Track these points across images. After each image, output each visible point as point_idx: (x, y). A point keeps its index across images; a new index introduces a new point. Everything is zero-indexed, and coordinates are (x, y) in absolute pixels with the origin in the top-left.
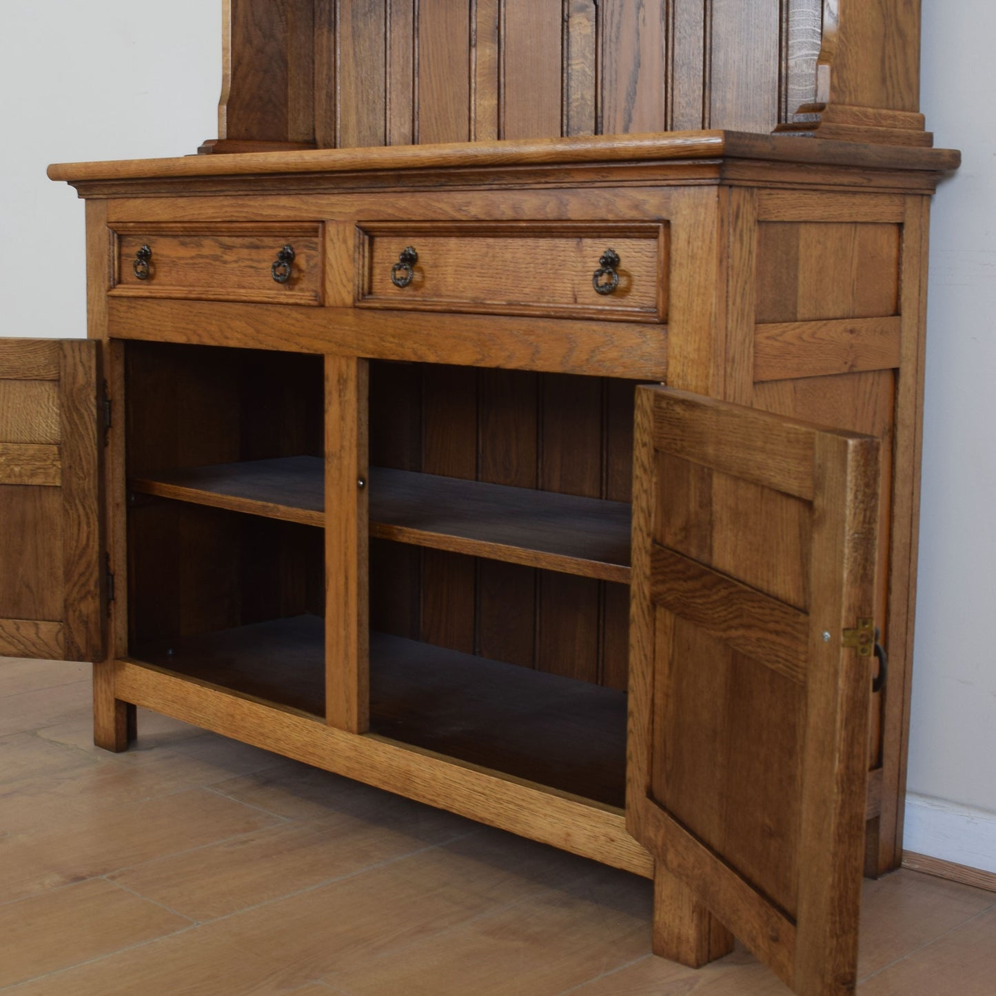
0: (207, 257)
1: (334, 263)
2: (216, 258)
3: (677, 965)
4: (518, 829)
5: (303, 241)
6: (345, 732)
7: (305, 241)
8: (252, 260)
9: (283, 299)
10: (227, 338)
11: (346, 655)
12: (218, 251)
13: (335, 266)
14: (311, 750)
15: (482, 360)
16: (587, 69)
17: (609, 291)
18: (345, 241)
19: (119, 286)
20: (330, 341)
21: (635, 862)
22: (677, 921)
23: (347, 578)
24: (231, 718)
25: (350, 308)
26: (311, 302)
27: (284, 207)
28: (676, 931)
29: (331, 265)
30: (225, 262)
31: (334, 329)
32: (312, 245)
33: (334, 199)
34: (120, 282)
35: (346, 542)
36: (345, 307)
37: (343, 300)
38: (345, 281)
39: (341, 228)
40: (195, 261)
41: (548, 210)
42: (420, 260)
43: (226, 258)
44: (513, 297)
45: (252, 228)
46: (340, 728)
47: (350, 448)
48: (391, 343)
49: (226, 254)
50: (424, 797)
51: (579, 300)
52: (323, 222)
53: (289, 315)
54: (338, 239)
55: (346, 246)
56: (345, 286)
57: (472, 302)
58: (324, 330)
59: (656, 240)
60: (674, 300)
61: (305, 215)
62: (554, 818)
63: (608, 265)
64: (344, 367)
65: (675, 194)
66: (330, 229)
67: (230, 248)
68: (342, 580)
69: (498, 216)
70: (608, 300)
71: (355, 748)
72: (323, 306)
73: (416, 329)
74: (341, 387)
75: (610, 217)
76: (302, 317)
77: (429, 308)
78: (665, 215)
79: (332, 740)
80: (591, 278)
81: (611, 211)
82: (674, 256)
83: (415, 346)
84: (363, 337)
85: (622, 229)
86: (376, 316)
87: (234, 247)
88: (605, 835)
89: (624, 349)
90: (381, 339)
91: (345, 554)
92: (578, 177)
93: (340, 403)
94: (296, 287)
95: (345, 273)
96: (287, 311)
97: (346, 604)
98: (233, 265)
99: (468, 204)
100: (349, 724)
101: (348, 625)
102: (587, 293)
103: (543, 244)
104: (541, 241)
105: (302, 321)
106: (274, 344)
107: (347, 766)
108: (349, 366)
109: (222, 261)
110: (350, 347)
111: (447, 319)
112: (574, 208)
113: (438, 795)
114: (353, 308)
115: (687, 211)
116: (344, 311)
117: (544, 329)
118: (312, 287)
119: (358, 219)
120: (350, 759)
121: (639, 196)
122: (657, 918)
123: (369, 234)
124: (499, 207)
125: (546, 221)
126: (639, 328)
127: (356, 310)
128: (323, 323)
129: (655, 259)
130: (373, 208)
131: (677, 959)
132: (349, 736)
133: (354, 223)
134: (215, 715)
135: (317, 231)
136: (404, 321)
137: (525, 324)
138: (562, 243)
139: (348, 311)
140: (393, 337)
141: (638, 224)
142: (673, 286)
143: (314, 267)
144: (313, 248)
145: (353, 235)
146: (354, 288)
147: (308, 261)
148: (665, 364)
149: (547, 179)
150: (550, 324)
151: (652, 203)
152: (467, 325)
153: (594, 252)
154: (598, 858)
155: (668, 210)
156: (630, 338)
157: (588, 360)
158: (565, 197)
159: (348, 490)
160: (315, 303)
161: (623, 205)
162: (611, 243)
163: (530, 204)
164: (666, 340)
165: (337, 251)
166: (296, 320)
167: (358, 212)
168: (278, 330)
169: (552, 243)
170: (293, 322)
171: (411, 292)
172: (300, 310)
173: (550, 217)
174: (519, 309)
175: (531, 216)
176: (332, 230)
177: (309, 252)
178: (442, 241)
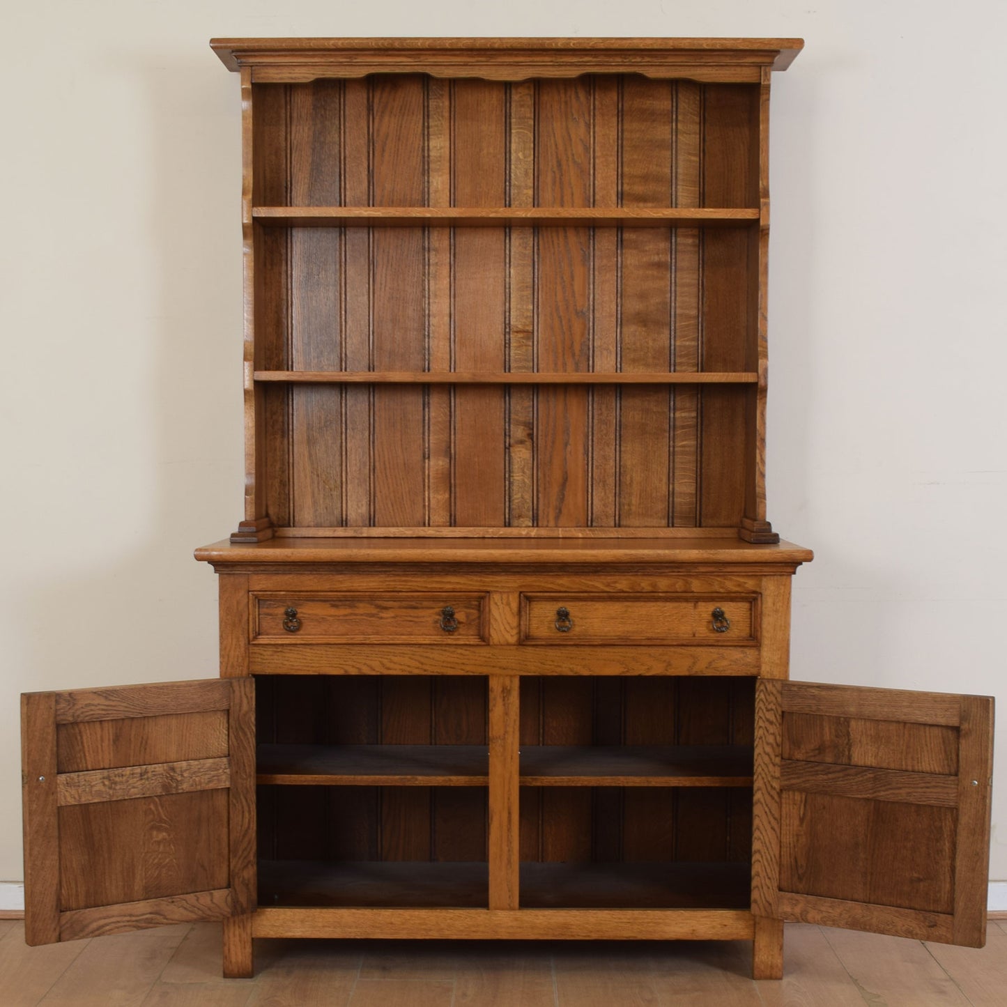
0: (362, 615)
1: (498, 617)
2: (373, 615)
3: (772, 981)
4: (656, 937)
5: (462, 604)
6: (507, 911)
7: (465, 604)
8: (411, 616)
9: (450, 642)
10: (389, 669)
11: (509, 862)
12: (374, 611)
13: (499, 620)
14: (474, 929)
15: (627, 671)
16: (526, 480)
17: (719, 631)
18: (508, 604)
19: (260, 637)
20: (494, 667)
21: (742, 933)
22: (770, 958)
23: (510, 813)
24: (390, 926)
25: (514, 645)
26: (477, 643)
27: (450, 583)
28: (770, 963)
29: (496, 620)
30: (381, 618)
31: (498, 659)
32: (471, 606)
33: (498, 578)
34: (259, 634)
35: (509, 791)
36: (508, 644)
37: (507, 640)
38: (508, 628)
39: (505, 596)
40: (347, 618)
41: (677, 586)
42: (571, 614)
43: (383, 615)
44: (649, 635)
45: (418, 596)
46: (502, 909)
47: (514, 732)
48: (550, 665)
49: (383, 613)
50: (579, 935)
51: (696, 635)
52: (488, 592)
53: (454, 652)
54: (502, 603)
55: (510, 608)
56: (509, 632)
57: (620, 638)
58: (488, 660)
59: (751, 602)
60: (765, 634)
61: (470, 588)
62: (683, 923)
63: (718, 616)
64: (507, 682)
65: (764, 579)
66: (494, 596)
67: (386, 608)
68: (505, 815)
69: (639, 590)
70: (718, 635)
71: (516, 920)
72: (488, 645)
73: (572, 656)
74: (505, 695)
75: (721, 590)
76: (467, 653)
77: (587, 643)
78: (758, 590)
79: (495, 918)
80: (706, 623)
81: (722, 588)
82: (765, 611)
83: (571, 666)
84: (525, 663)
85: (731, 597)
86: (537, 649)
87: (391, 608)
88: (720, 924)
89: (731, 661)
90: (542, 663)
91: (509, 799)
92: (702, 569)
93: (504, 705)
94: (456, 633)
95: (509, 623)
96: (452, 649)
97: (509, 830)
98: (389, 620)
99: (615, 582)
100: (512, 905)
101: (511, 843)
102: (703, 631)
103: (670, 605)
104: (668, 604)
105: (467, 655)
106: (439, 671)
107: (508, 933)
108: (511, 681)
109: (378, 617)
110: (513, 669)
111: (598, 650)
112: (696, 586)
113: (591, 932)
114: (517, 645)
115: (772, 588)
116: (508, 647)
117: (675, 652)
118: (472, 633)
119: (521, 590)
120: (512, 927)
121: (742, 580)
122: (757, 959)
123: (529, 599)
124: (639, 585)
125: (677, 592)
126: (741, 649)
127: (520, 647)
128: (488, 655)
129: (749, 613)
130: (535, 584)
131: (770, 978)
132: (512, 913)
133: (518, 593)
134: (373, 926)
135: (483, 598)
136: (563, 651)
137: (661, 650)
138: (684, 604)
139: (512, 647)
140: (553, 661)
141: (743, 595)
142: (764, 626)
143: (474, 620)
144: (473, 609)
145: (517, 600)
146: (519, 633)
147: (467, 617)
148: (759, 667)
149: (680, 570)
150: (679, 650)
151: (750, 584)
152: (614, 652)
153: (706, 609)
154: (715, 938)
155: (760, 587)
156: (736, 654)
157: (707, 668)
158: (689, 580)
159: (512, 758)
160: (483, 643)
161: (730, 585)
162: (718, 604)
163: (663, 583)
164: (759, 655)
165: (501, 610)
166: (461, 654)
167: (521, 587)
168: (443, 662)
169: (676, 604)
170: (458, 656)
171: (564, 634)
172: (465, 648)
173: (678, 590)
174: (658, 642)
175: (665, 589)
176: (496, 597)
177: (468, 611)
178: (589, 603)
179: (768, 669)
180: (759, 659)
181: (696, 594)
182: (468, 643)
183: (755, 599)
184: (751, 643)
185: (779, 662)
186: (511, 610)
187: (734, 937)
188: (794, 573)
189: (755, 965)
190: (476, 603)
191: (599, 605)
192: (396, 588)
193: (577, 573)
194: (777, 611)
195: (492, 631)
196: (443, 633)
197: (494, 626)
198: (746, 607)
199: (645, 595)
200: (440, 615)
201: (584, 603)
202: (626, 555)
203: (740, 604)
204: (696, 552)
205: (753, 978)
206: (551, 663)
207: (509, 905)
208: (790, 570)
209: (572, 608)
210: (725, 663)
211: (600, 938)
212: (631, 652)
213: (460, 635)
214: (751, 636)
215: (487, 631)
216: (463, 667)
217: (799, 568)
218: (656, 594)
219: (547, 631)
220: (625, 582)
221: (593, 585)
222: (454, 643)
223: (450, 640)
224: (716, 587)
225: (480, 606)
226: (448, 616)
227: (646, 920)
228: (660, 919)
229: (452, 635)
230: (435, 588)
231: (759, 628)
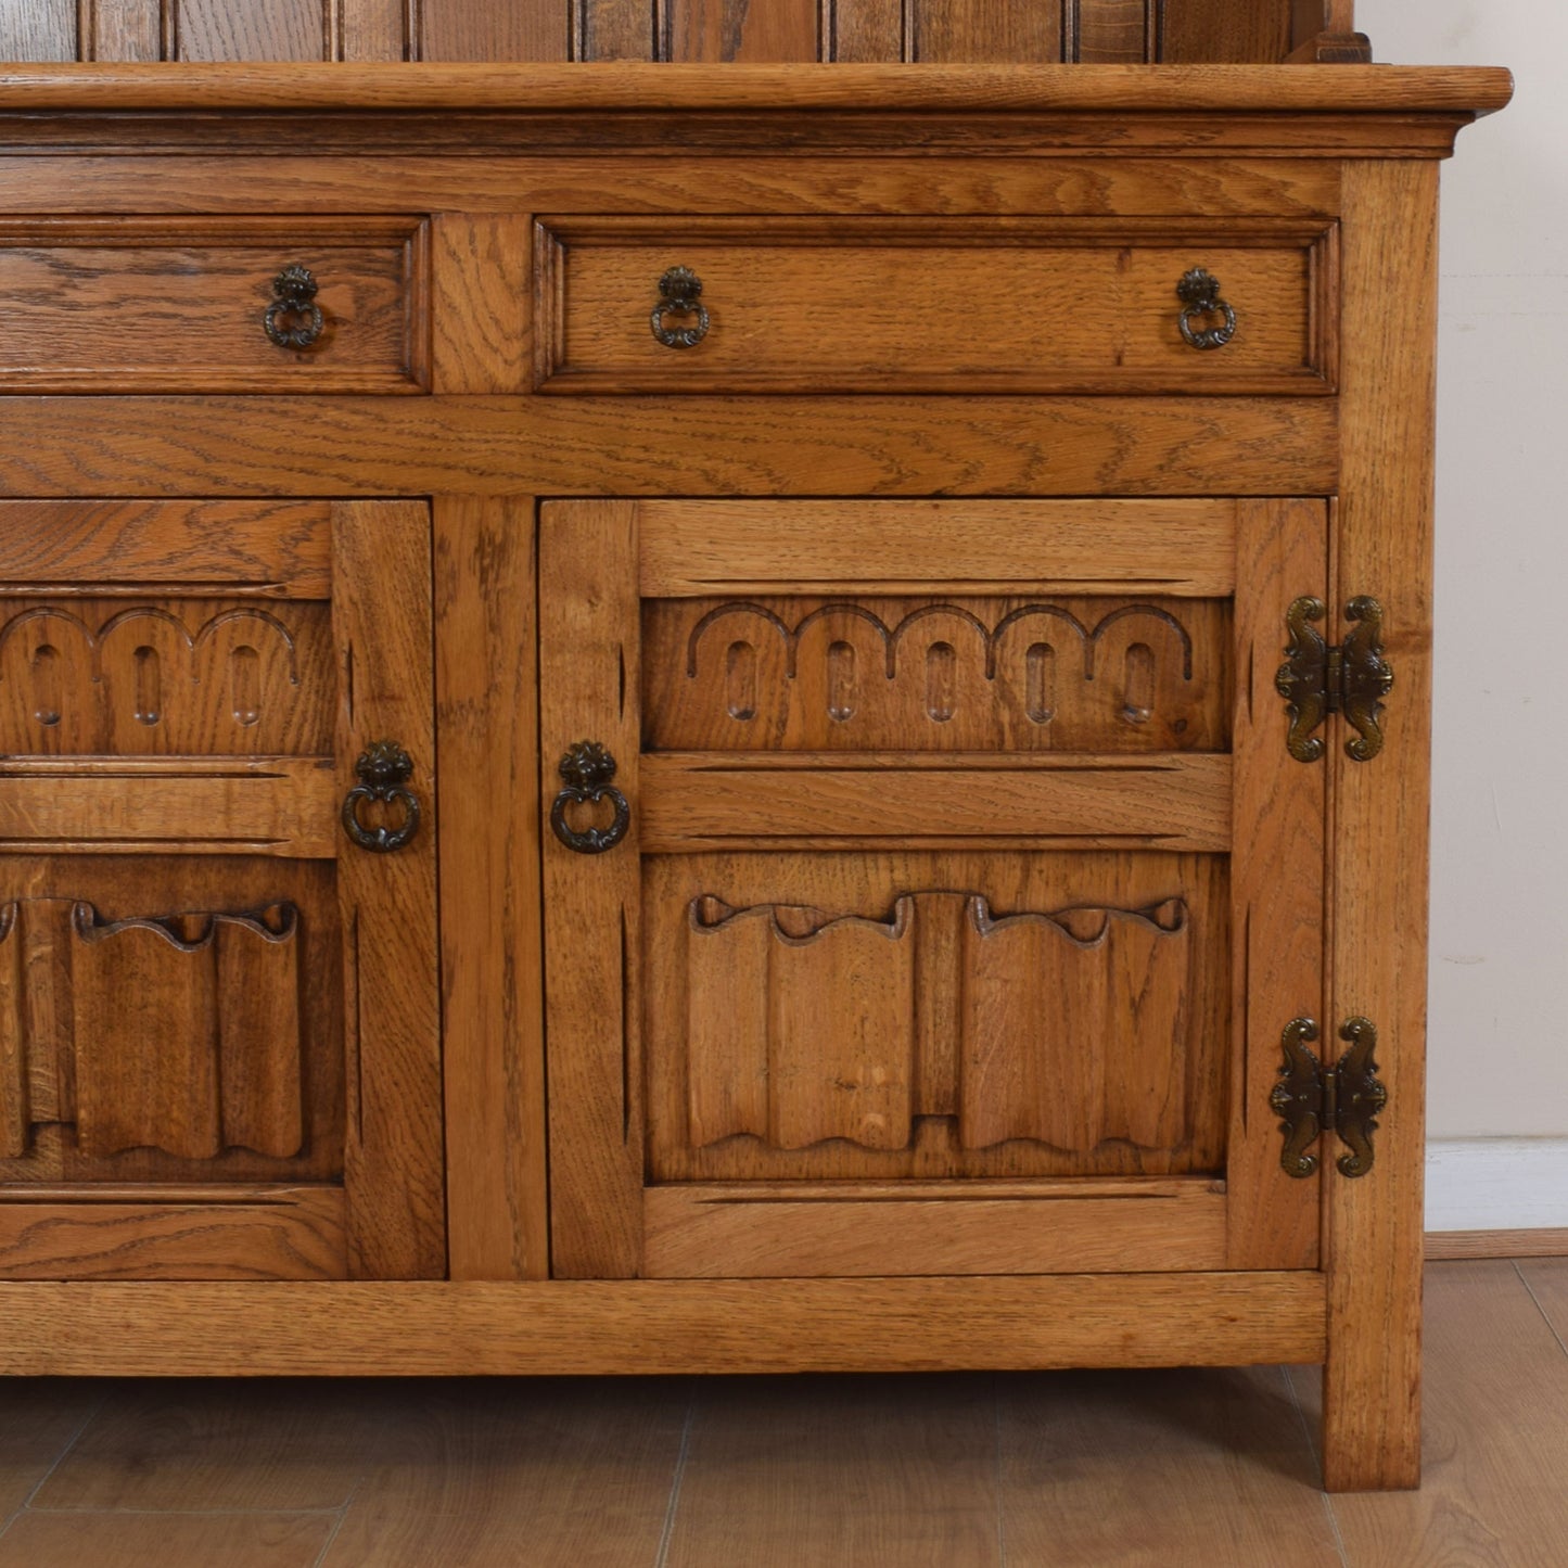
1: (459, 299)
2: (41, 297)
3: (1385, 1495)
5: (342, 257)
6: (511, 1284)
7: (352, 256)
8: (169, 299)
9: (297, 383)
11: (512, 1121)
12: (50, 282)
13: (464, 310)
14: (401, 1343)
15: (898, 482)
17: (1200, 344)
18: (494, 255)
20: (448, 467)
21: (1287, 1344)
22: (1379, 1420)
23: (510, 960)
24: (125, 1334)
25: (515, 394)
26: (391, 386)
27: (295, 183)
28: (1377, 1437)
29: (452, 307)
30: (73, 306)
31: (460, 440)
32: (373, 265)
33: (462, 168)
35: (508, 884)
36: (496, 392)
37: (490, 378)
38: (494, 336)
39: (482, 229)
41: (1060, 196)
42: (706, 291)
43: (72, 295)
44: (969, 360)
45: (191, 228)
46: (496, 1277)
47: (518, 688)
48: (639, 461)
49: (75, 287)
50: (748, 1360)
51: (1126, 360)
52: (427, 215)
53: (315, 416)
54: (473, 252)
55: (500, 267)
56: (496, 351)
57: (870, 369)
58: (434, 444)
59: (1306, 251)
60: (1351, 354)
61: (366, 202)
62: (1092, 1314)
63: (1198, 296)
64: (495, 520)
65: (1348, 172)
66: (447, 229)
67: (87, 273)
68: (496, 966)
69: (934, 207)
70: (1196, 358)
71: (540, 1310)
72: (429, 393)
73: (713, 429)
74: (487, 562)
75: (1208, 209)
76: (358, 419)
77: (759, 387)
78: (1328, 207)
79: (469, 1308)
80: (1157, 320)
81: (1209, 200)
82: (1351, 278)
83: (708, 465)
84: (557, 454)
85: (1240, 235)
86: (593, 408)
87: (104, 271)
88: (1214, 1316)
89: (1241, 444)
90: (609, 455)
91: (506, 910)
92: (1144, 137)
93: (486, 596)
94: (321, 357)
95: (497, 322)
96: (307, 407)
97: (510, 1014)
98: (99, 313)
99: (854, 182)
100: (525, 1263)
101: (516, 1058)
102: (1148, 349)
103: (1037, 260)
104: (1031, 256)
105: (356, 429)
106: (264, 482)
107: (518, 1354)
108: (508, 517)
109: (63, 304)
110: (512, 476)
111: (800, 407)
112: (1125, 193)
113: (791, 1347)
114: (525, 395)
115: (1376, 202)
116: (498, 402)
117: (1055, 417)
118: (376, 355)
119: (542, 208)
120: (528, 1334)
121: (1273, 174)
122: (1335, 1427)
123: (566, 239)
124: (934, 189)
125: (1062, 215)
126: (1274, 406)
127: (536, 399)
128: (428, 429)
129: (1299, 284)
130: (583, 187)
131: (1380, 1484)
132: (525, 1289)
133: (527, 218)
134: (67, 1336)
135: (409, 234)
136: (680, 416)
137: (1007, 409)
138: (1083, 258)
139: (510, 403)
140: (646, 449)
141: (1278, 222)
142: (1349, 328)
143: (380, 311)
144: (377, 273)
145: (524, 245)
146: (530, 352)
147: (359, 300)
148: (1334, 464)
149: (1068, 140)
150: (1068, 408)
151: (1302, 188)
152: (852, 418)
153: (1159, 273)
154: (1200, 1360)
155: (1337, 199)
156: (1258, 422)
157: (1161, 467)
158: (1101, 172)
159: (513, 777)
160: (411, 388)
161: (1238, 191)
162: (1198, 258)
163: (1013, 185)
164: (1334, 424)
165: (470, 276)
166: (338, 425)
167: (535, 196)
168: (277, 452)
169: (1061, 257)
170: (327, 431)
171: (682, 358)
172: (358, 404)
173: (1066, 208)
174: (997, 383)
175: (1021, 207)
176: (452, 233)
177: (363, 280)
178: (768, 254)
179: (1364, 472)
180: (1332, 438)
181: (1121, 221)
182: (357, 386)
183: (1320, 238)
184: (1307, 385)
185: (1400, 449)
186: (503, 278)
187: (1261, 1355)
188: (1448, 151)
189: (1331, 1445)
190: (388, 254)
191: (795, 259)
192: (116, 202)
193: (723, 152)
194: (1391, 280)
195: (441, 350)
196: (276, 353)
197: (448, 330)
198: (1290, 266)
199: (951, 222)
200: (265, 294)
201: (751, 253)
202: (883, 79)
203: (1270, 258)
204: (1119, 70)
205: (1323, 1484)
206: (642, 455)
207: (517, 1263)
208: (1431, 139)
209: (711, 269)
210: (1222, 452)
211: (822, 1369)
212: (907, 416)
213: (335, 361)
214: (1306, 362)
215: (422, 346)
216: (344, 468)
217: (1466, 136)
218: (990, 221)
219: (626, 346)
220: (882, 181)
221: (779, 192)
222: (312, 386)
223: (300, 375)
224: (1191, 200)
225: (400, 264)
226: (295, 298)
227: (971, 1308)
228: (1017, 1302)
229: (309, 362)
230: (249, 200)
231: (1333, 335)
